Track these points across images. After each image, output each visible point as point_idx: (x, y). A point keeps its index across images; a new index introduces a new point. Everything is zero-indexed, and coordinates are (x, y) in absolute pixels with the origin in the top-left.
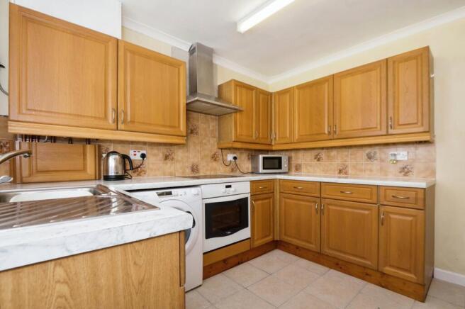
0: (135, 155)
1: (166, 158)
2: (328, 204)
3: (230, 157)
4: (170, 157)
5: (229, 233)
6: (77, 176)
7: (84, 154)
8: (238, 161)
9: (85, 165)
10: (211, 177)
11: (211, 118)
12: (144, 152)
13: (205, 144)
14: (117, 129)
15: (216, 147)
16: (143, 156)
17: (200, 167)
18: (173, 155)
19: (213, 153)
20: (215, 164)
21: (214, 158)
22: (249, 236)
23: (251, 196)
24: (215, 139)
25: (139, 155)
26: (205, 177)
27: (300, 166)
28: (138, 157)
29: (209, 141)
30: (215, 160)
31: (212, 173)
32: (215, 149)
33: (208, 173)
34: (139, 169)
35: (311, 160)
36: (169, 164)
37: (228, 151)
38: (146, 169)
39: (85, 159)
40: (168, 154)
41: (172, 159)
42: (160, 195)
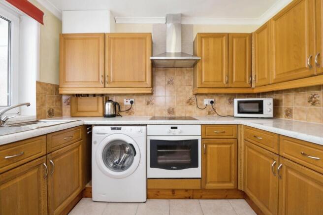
0: (127, 102)
1: (148, 103)
2: (288, 167)
3: (207, 101)
4: (151, 103)
5: (174, 168)
6: (94, 114)
7: (98, 102)
8: (215, 105)
9: (98, 108)
10: (185, 118)
11: (187, 70)
12: (133, 100)
13: (181, 92)
14: (105, 87)
15: (191, 93)
16: (132, 102)
17: (176, 110)
18: (153, 101)
19: (188, 98)
20: (190, 108)
21: (189, 102)
22: (200, 176)
23: (202, 139)
24: (191, 87)
25: (129, 101)
26: (180, 118)
27: (291, 110)
28: (129, 103)
29: (185, 89)
30: (191, 104)
31: (187, 115)
32: (191, 95)
33: (183, 115)
34: (130, 111)
35: (304, 104)
36: (150, 108)
37: (205, 96)
38: (134, 111)
39: (98, 105)
40: (149, 100)
41: (152, 104)
42: (112, 129)
